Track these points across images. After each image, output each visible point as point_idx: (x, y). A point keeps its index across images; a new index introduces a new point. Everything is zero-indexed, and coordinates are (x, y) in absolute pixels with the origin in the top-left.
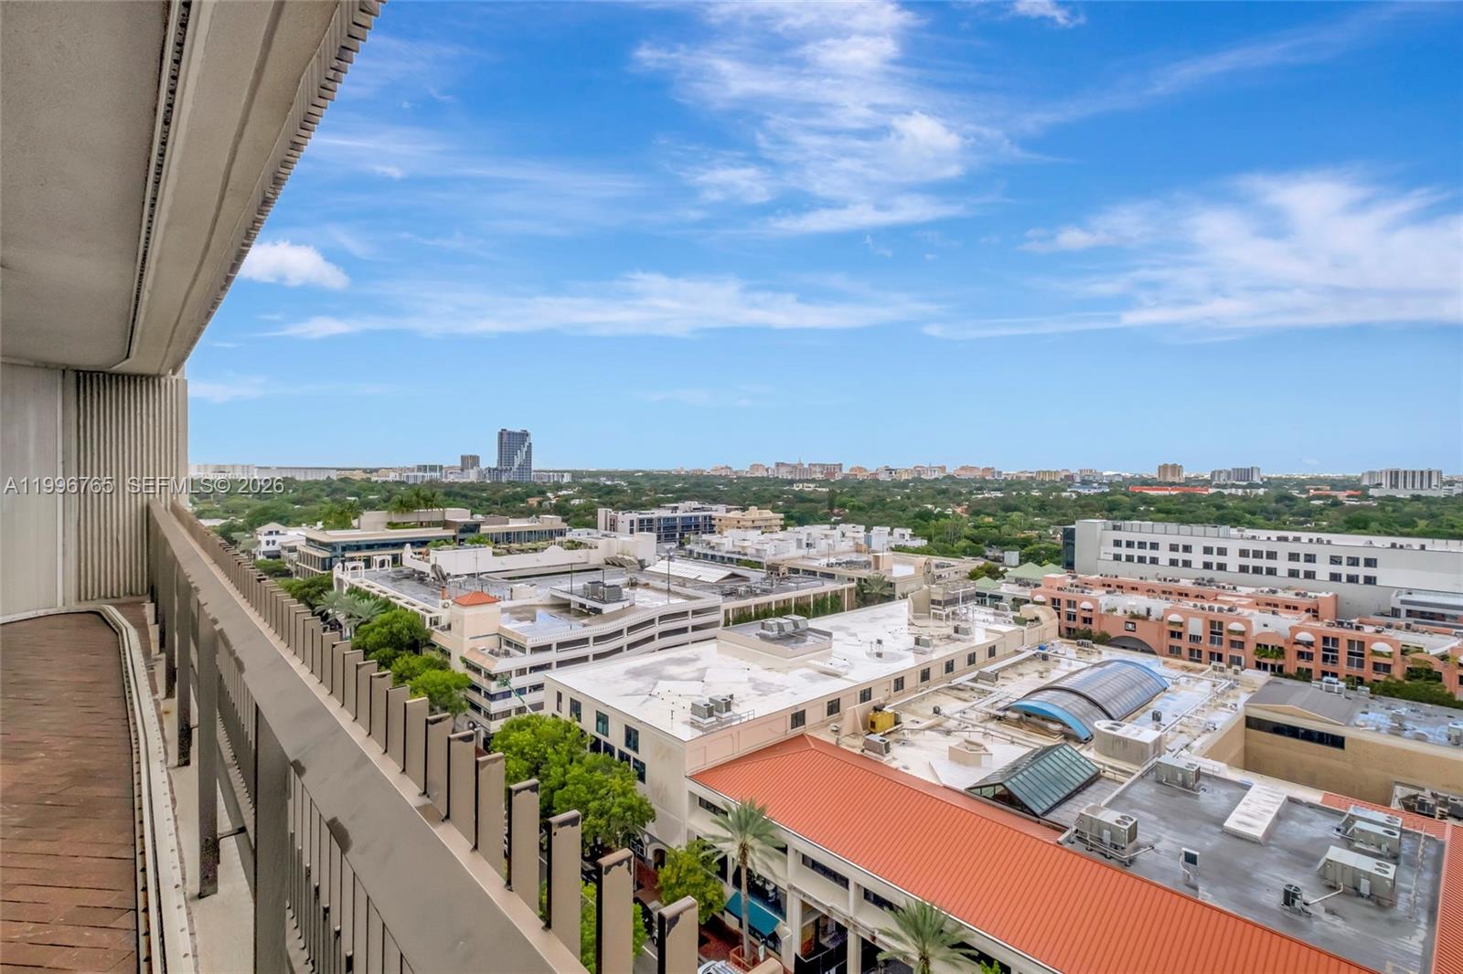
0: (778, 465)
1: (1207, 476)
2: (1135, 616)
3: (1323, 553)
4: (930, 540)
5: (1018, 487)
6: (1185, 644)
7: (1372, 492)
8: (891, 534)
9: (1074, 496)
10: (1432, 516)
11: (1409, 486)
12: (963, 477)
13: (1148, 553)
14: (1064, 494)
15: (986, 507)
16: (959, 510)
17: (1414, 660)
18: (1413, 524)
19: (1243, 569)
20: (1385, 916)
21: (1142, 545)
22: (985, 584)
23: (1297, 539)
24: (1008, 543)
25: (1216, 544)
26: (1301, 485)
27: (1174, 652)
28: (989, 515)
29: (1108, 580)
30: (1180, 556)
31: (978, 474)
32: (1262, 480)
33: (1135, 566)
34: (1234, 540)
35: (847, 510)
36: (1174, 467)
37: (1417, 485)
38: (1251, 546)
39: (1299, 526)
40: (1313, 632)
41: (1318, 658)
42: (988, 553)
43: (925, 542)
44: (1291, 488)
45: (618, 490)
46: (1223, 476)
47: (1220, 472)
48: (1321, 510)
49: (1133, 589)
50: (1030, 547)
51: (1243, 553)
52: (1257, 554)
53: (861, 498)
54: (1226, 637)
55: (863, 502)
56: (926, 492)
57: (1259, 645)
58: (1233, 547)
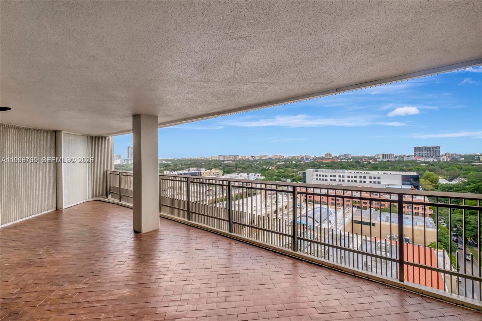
0: (219, 156)
1: (338, 157)
3: (368, 176)
4: (266, 177)
5: (289, 161)
7: (378, 160)
8: (255, 175)
9: (304, 163)
10: (392, 166)
11: (387, 158)
12: (273, 158)
13: (325, 178)
14: (302, 162)
15: (281, 167)
16: (273, 168)
18: (388, 168)
19: (349, 181)
21: (323, 176)
23: (361, 173)
24: (288, 177)
25: (342, 175)
26: (361, 158)
27: (333, 204)
28: (282, 169)
30: (333, 178)
31: (277, 157)
32: (351, 157)
33: (321, 181)
34: (346, 173)
35: (241, 169)
36: (329, 154)
37: (388, 158)
38: (350, 175)
39: (361, 169)
41: (368, 203)
42: (282, 180)
43: (264, 177)
44: (359, 159)
45: (169, 165)
46: (342, 156)
47: (341, 155)
48: (366, 165)
50: (294, 178)
51: (348, 177)
52: (352, 177)
53: (245, 165)
56: (264, 163)
57: (354, 201)
58: (346, 175)
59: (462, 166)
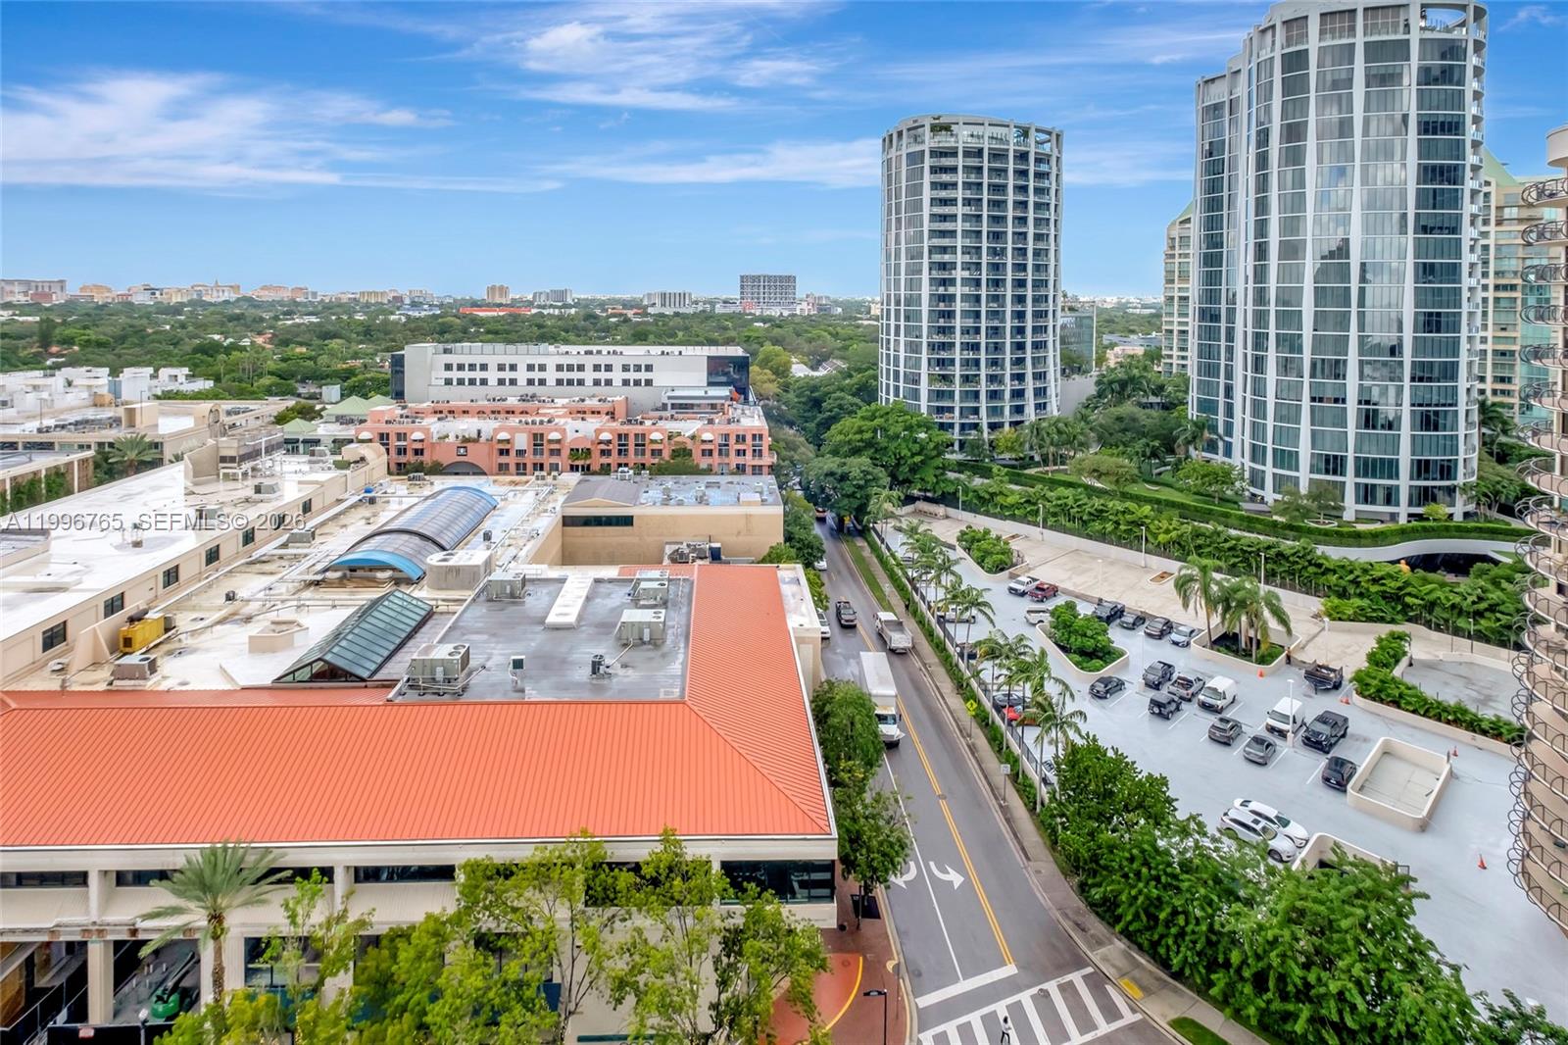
1: (530, 297)
2: (466, 440)
3: (617, 363)
4: (218, 379)
5: (339, 310)
6: (511, 460)
7: (650, 310)
8: (154, 376)
9: (403, 319)
10: (686, 329)
11: (672, 305)
12: (265, 299)
13: (478, 375)
14: (392, 317)
15: (298, 335)
16: (260, 340)
17: (677, 443)
18: (674, 335)
19: (559, 382)
20: (659, 653)
21: (472, 367)
22: (297, 428)
23: (599, 352)
24: (327, 376)
25: (537, 361)
26: (602, 305)
27: (503, 469)
28: (301, 344)
29: (439, 407)
30: (507, 375)
31: (286, 295)
32: (573, 300)
33: (466, 389)
34: (551, 355)
35: (76, 348)
36: (501, 288)
37: (677, 304)
38: (565, 361)
39: (601, 340)
40: (611, 431)
41: (615, 453)
42: (301, 390)
43: (210, 384)
44: (596, 307)
46: (543, 297)
47: (541, 293)
48: (617, 325)
49: (464, 412)
50: (354, 379)
51: (559, 368)
52: (570, 368)
53: (100, 329)
54: (546, 447)
55: (105, 335)
56: (211, 319)
57: (572, 450)
58: (551, 363)
59: (839, 329)
